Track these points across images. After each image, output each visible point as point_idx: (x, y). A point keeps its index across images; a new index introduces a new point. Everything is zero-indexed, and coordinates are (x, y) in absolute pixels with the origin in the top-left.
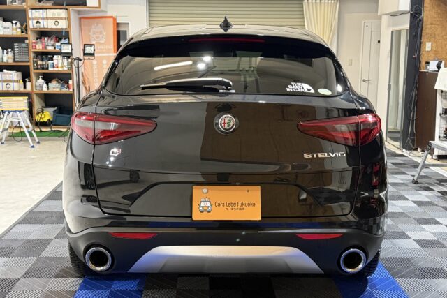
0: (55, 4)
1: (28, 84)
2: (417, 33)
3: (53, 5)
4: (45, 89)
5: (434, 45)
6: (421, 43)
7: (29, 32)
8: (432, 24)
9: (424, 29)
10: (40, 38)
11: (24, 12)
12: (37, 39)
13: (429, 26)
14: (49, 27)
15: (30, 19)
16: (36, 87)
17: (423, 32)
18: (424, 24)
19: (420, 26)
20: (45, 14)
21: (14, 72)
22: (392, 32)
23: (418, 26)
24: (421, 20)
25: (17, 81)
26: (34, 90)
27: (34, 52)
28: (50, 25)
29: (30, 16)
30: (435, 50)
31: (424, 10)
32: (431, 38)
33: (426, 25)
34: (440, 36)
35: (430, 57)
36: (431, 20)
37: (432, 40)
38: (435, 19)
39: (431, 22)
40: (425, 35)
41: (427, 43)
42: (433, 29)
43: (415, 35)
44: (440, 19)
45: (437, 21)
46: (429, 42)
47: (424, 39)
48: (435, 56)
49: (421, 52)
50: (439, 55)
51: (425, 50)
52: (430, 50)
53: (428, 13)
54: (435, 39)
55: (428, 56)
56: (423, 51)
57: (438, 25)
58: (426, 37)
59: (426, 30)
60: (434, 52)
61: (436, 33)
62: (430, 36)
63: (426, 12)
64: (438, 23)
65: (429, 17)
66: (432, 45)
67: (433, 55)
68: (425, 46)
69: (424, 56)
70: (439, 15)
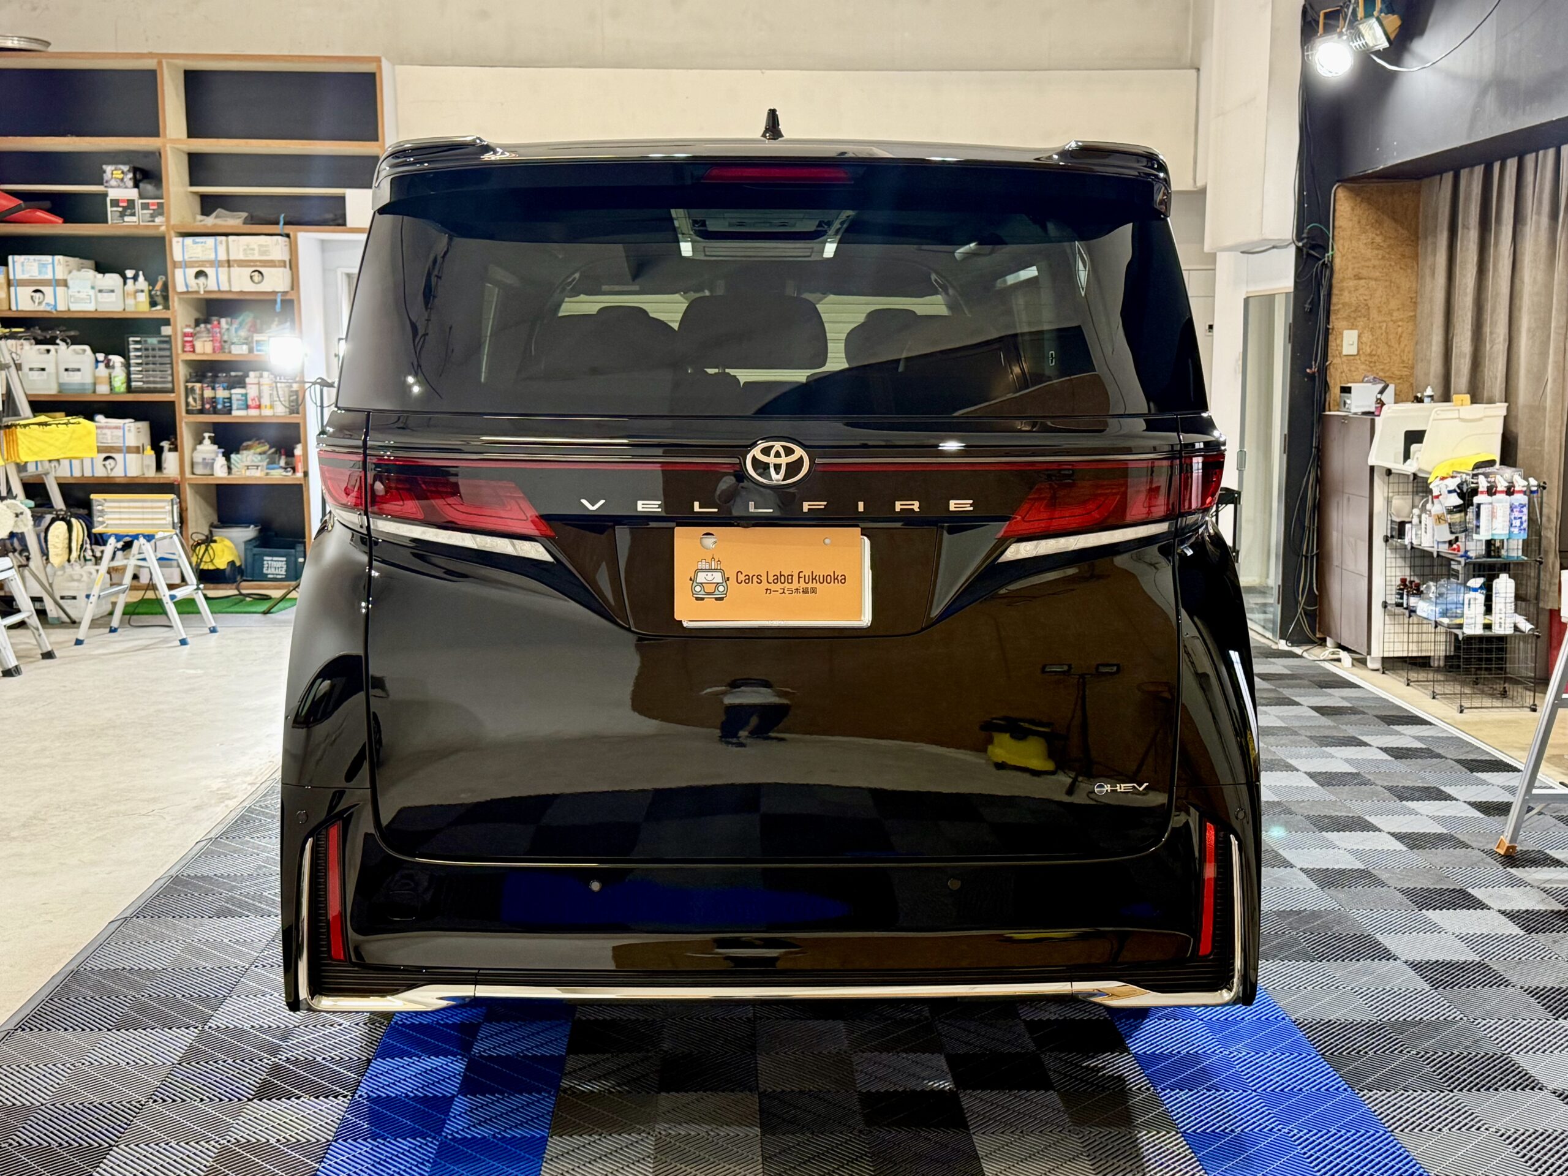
0: (252, 220)
1: (170, 459)
2: (1315, 304)
3: (245, 223)
4: (220, 472)
5: (1367, 337)
6: (1327, 332)
7: (175, 302)
8: (1358, 277)
9: (1335, 291)
10: (207, 321)
11: (159, 244)
12: (197, 323)
13: (1351, 283)
14: (236, 288)
15: (175, 265)
16: (193, 465)
17: (1334, 300)
18: (1337, 276)
19: (1324, 282)
20: (222, 250)
21: (128, 423)
22: (1247, 301)
23: (1319, 284)
24: (1329, 267)
25: (138, 450)
26: (188, 475)
27: (190, 363)
28: (239, 282)
29: (178, 255)
30: (1369, 351)
31: (1336, 238)
32: (1359, 319)
33: (1342, 281)
34: (1383, 312)
35: (1354, 374)
36: (1356, 265)
37: (1361, 322)
38: (1367, 264)
39: (1356, 270)
40: (1338, 310)
41: (1346, 332)
42: (1361, 291)
43: (1311, 310)
44: (1382, 262)
45: (1374, 267)
46: (1351, 329)
47: (1336, 322)
48: (1369, 368)
49: (1330, 359)
50: (1382, 367)
51: (1340, 353)
52: (1355, 353)
53: (1347, 246)
54: (1368, 319)
55: (1350, 370)
56: (1333, 356)
57: (1376, 280)
58: (1343, 314)
59: (1341, 295)
60: (1368, 358)
61: (1370, 303)
62: (1355, 311)
63: (1341, 242)
64: (1378, 274)
65: (1350, 257)
66: (1359, 336)
67: (1363, 367)
68: (1338, 342)
69: (1336, 369)
70: (1380, 252)
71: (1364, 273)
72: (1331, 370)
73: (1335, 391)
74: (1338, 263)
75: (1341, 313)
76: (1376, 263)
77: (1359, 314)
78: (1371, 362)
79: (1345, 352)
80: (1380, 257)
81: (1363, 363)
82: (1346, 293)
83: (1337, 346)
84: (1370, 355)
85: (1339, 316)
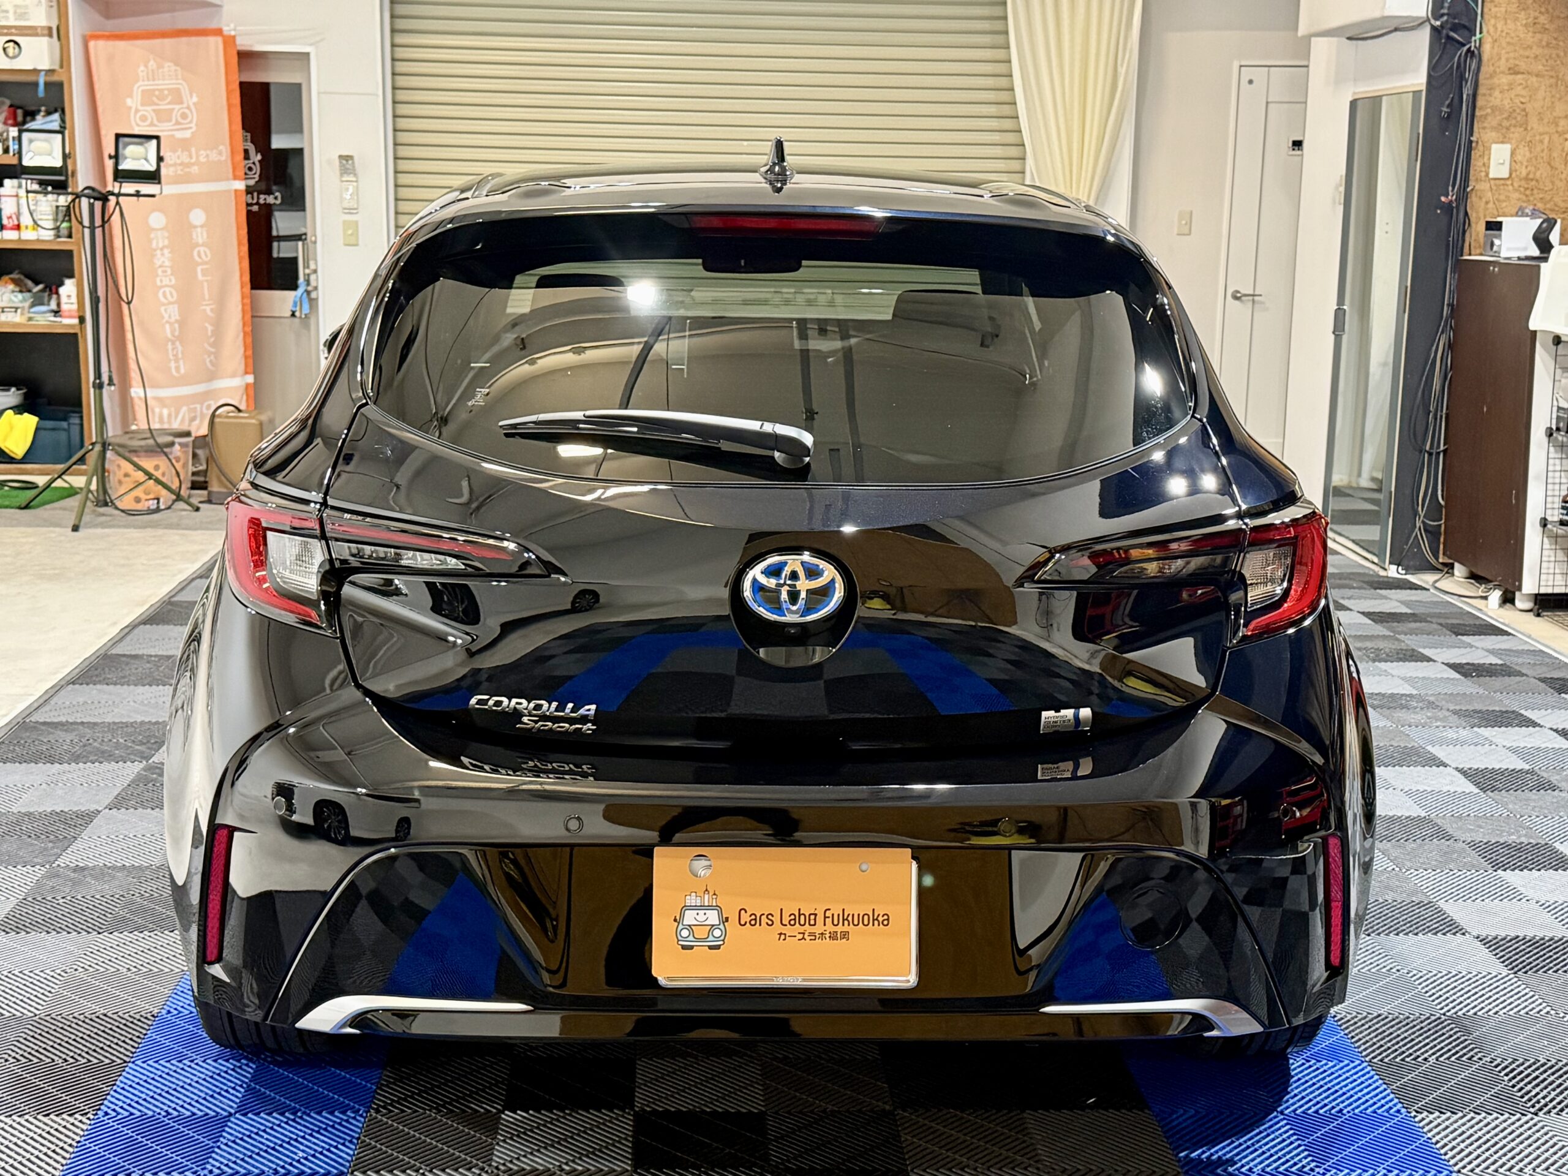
2: (1456, 105)
5: (1523, 153)
6: (1470, 146)
9: (1482, 90)
13: (1505, 80)
17: (1480, 102)
18: (1486, 69)
19: (1469, 77)
22: (1353, 104)
23: (1462, 78)
24: (1476, 55)
30: (1524, 173)
31: (1486, 16)
32: (1512, 129)
33: (1491, 77)
34: (1546, 121)
35: (1504, 204)
36: (1512, 55)
37: (1516, 133)
38: (1527, 53)
39: (1511, 61)
40: (1487, 115)
41: (1494, 147)
42: (1519, 90)
43: (1449, 114)
44: (1546, 51)
45: (1536, 57)
46: (1502, 142)
47: (1483, 133)
48: (1524, 198)
49: (1472, 184)
50: (1541, 196)
51: (1487, 175)
52: (1506, 175)
53: (1500, 26)
54: (1526, 129)
55: (1498, 200)
56: (1477, 180)
57: (1537, 76)
58: (1491, 121)
59: (1490, 95)
60: (1523, 183)
61: (1529, 107)
62: (1507, 119)
63: (1493, 21)
64: (1540, 67)
65: (1504, 45)
66: (1513, 153)
67: (1516, 195)
68: (1486, 160)
69: (1480, 198)
70: (1545, 38)
71: (1523, 66)
72: (1473, 199)
73: (1478, 229)
74: (1487, 50)
75: (1489, 118)
76: (1537, 51)
77: (1514, 122)
78: (1527, 189)
79: (1491, 176)
80: (1544, 43)
81: (1516, 190)
82: (1497, 93)
83: (1484, 164)
84: (1527, 179)
85: (1485, 125)
